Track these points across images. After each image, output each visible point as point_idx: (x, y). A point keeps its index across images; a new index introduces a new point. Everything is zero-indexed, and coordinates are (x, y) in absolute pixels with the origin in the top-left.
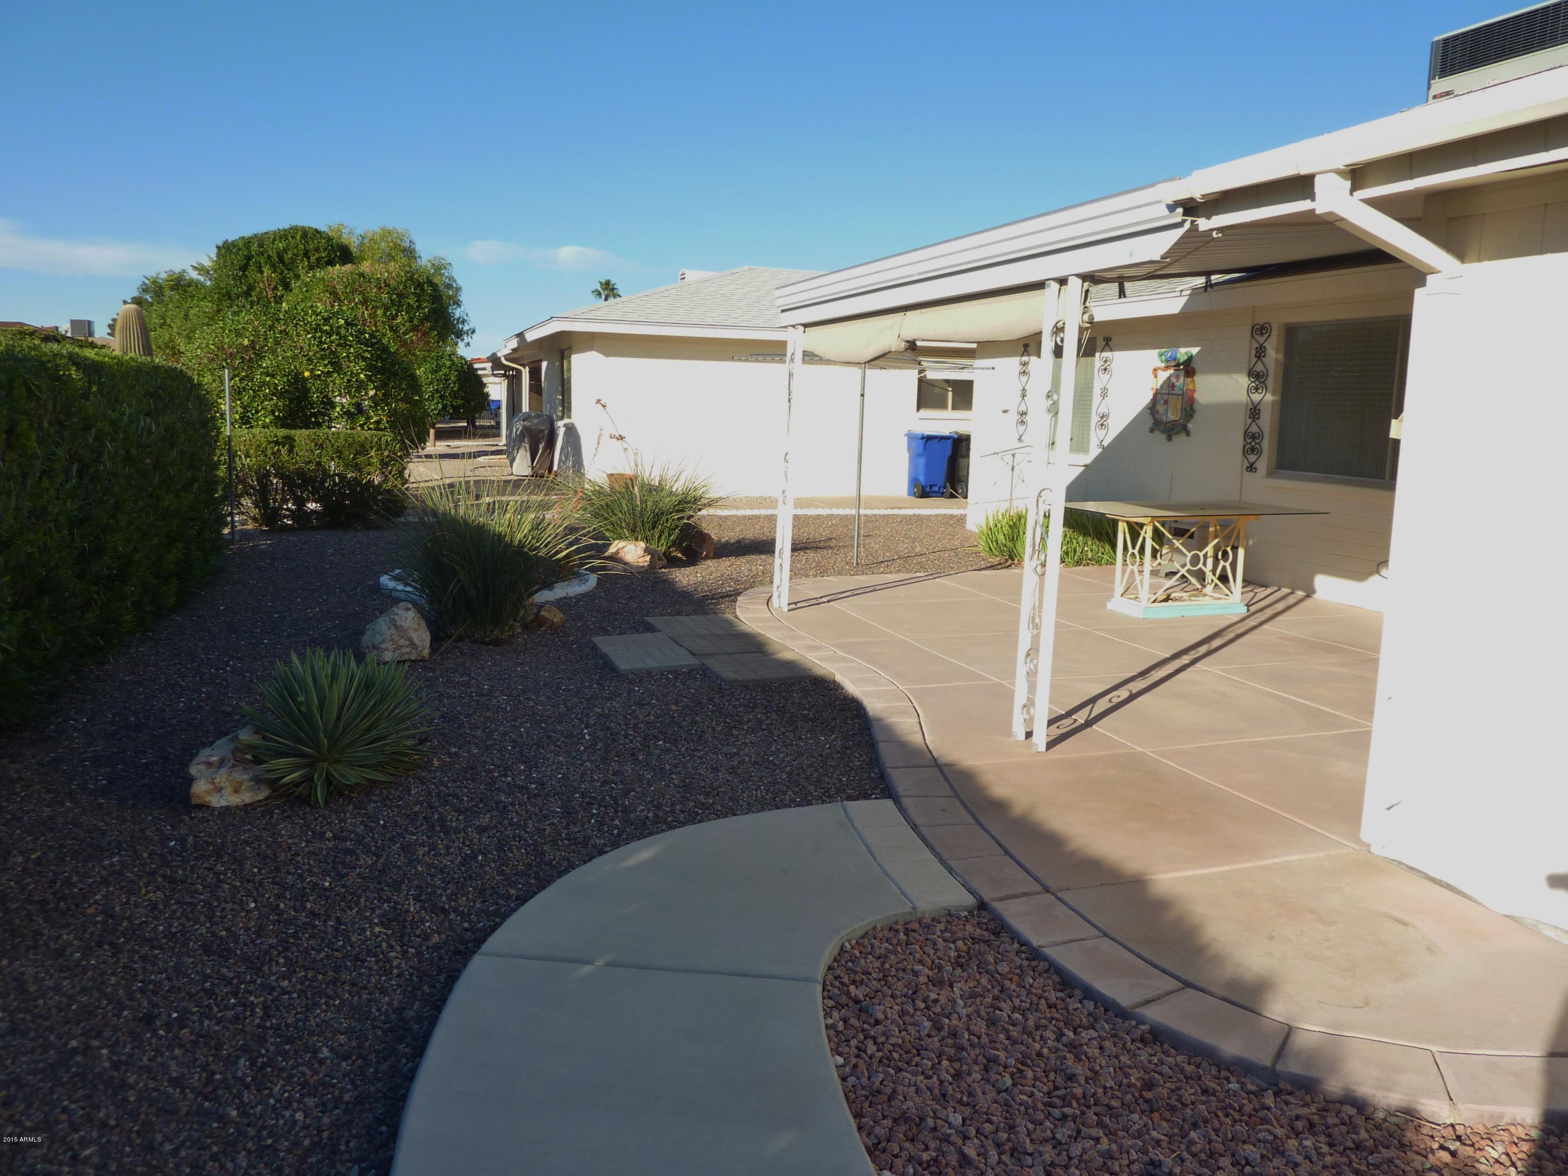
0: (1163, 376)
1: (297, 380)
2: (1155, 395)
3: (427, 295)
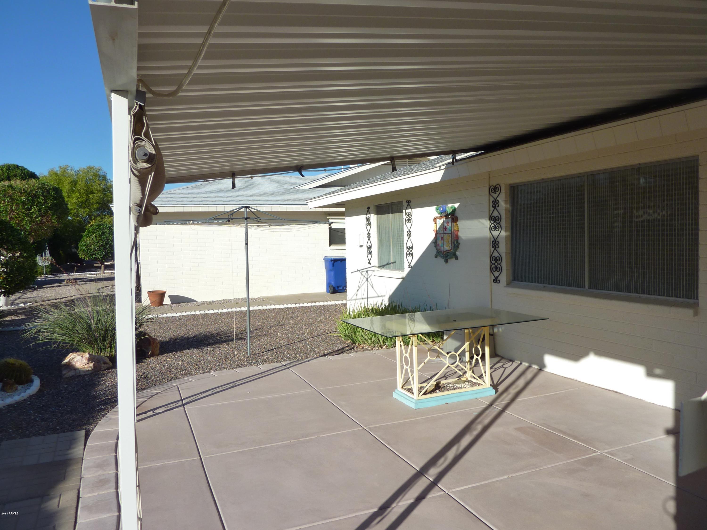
0: (440, 222)
2: (436, 234)
3: (51, 195)
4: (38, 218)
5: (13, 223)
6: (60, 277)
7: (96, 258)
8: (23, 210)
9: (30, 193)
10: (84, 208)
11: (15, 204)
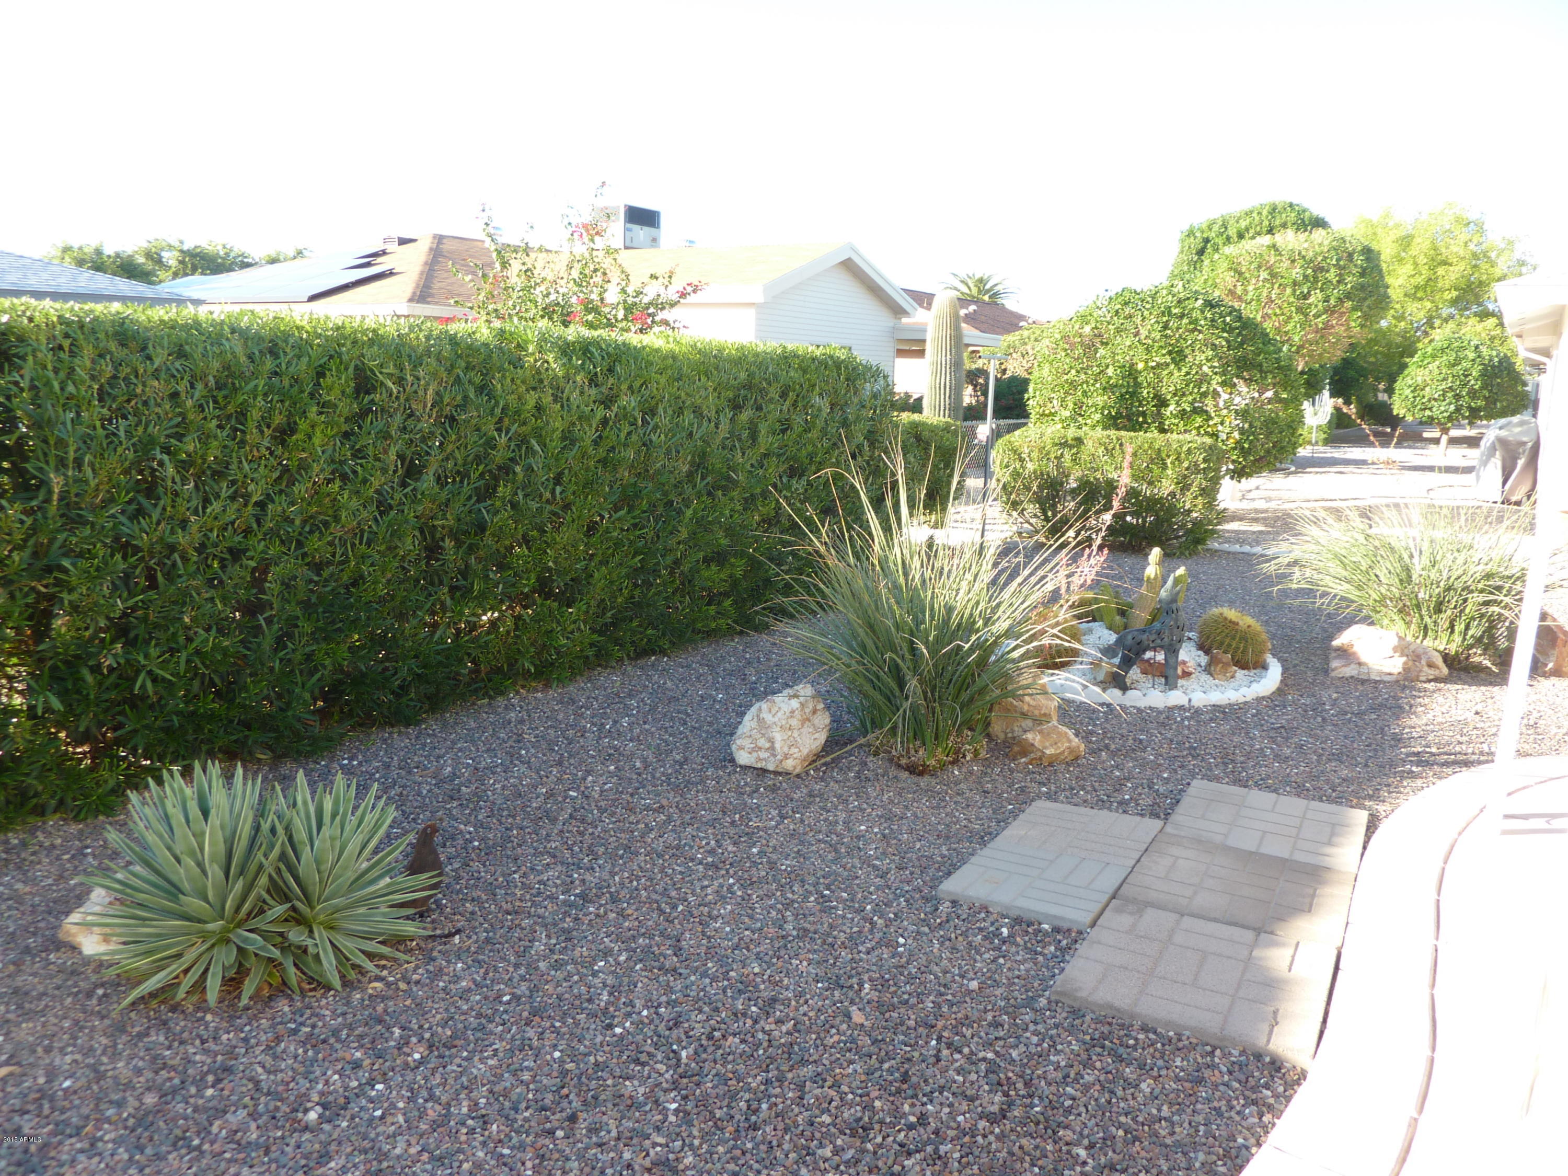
1: (1131, 373)
3: (1356, 266)
4: (1320, 316)
5: (1268, 326)
6: (1345, 453)
7: (1431, 418)
8: (1292, 299)
9: (1311, 261)
10: (1421, 299)
11: (1276, 286)
